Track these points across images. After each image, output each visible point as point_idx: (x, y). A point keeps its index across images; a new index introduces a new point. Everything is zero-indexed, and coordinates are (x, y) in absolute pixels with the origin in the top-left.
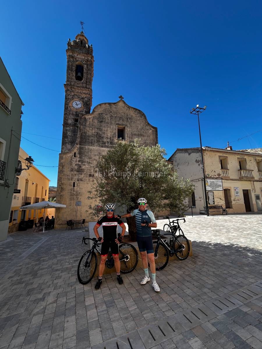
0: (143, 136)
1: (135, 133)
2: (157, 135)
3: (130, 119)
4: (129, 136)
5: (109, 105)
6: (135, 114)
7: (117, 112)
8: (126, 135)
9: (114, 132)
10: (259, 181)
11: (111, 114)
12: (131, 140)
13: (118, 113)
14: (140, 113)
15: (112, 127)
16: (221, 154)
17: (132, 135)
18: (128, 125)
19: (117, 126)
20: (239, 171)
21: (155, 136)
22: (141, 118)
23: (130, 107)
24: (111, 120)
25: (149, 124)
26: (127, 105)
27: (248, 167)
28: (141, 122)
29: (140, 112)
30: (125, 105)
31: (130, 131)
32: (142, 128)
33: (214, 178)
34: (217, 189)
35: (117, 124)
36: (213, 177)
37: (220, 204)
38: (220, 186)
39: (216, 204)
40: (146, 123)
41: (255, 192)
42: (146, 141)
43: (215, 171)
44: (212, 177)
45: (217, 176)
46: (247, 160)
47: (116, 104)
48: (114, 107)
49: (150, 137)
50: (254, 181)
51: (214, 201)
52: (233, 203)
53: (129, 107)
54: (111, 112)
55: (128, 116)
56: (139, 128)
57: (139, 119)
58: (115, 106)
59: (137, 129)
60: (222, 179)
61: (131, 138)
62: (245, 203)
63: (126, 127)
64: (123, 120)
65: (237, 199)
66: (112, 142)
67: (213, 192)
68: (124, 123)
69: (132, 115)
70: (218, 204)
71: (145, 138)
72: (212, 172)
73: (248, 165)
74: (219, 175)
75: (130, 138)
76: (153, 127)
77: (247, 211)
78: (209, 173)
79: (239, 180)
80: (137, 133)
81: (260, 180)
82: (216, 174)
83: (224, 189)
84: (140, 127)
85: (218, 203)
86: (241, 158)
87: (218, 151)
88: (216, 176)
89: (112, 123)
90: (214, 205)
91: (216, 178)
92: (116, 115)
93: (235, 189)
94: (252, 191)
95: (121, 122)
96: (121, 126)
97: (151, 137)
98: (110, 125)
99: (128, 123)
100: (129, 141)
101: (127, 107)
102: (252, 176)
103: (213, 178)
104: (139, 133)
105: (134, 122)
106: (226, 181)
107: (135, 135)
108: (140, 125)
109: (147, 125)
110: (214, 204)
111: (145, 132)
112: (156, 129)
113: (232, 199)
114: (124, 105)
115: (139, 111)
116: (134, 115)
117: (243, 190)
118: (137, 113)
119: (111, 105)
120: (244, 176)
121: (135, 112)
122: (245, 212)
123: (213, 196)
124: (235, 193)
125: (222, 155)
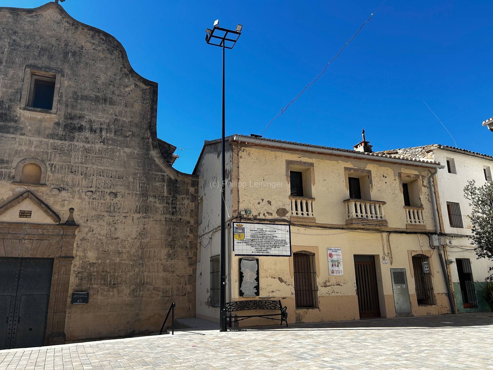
0: (112, 103)
1: (86, 93)
2: (154, 101)
3: (74, 54)
4: (67, 100)
5: (11, 13)
6: (94, 44)
7: (36, 33)
8: (56, 98)
9: (16, 87)
10: (407, 233)
11: (14, 37)
12: (69, 110)
13: (37, 38)
14: (109, 41)
15: (11, 72)
16: (294, 157)
17: (76, 99)
18: (67, 71)
19: (28, 70)
20: (346, 204)
21: (148, 106)
22: (109, 56)
23: (78, 23)
24: (10, 53)
25: (132, 71)
26: (69, 17)
27: (374, 194)
28: (108, 66)
29: (107, 38)
30: (63, 18)
31: (69, 86)
32: (111, 82)
33: (264, 220)
34: (273, 251)
35: (28, 66)
36: (263, 217)
37: (277, 295)
38: (283, 243)
39: (263, 294)
40: (125, 70)
41: (391, 263)
42: (119, 118)
43: (269, 202)
44: (258, 217)
45: (275, 216)
46: (373, 175)
47: (34, 14)
48: (29, 19)
49: (132, 106)
50: (390, 232)
51: (257, 287)
52: (322, 292)
53: (75, 24)
54: (15, 33)
55: (69, 47)
56: (100, 82)
57: (102, 56)
58: (32, 17)
59: (96, 82)
60: (290, 224)
61: (73, 106)
62: (358, 294)
63: (58, 77)
64: (51, 57)
65: (333, 281)
66: (6, 114)
67: (257, 260)
68: (53, 65)
69: (83, 44)
70: (271, 295)
71: (118, 109)
72: (259, 203)
73: (374, 187)
74: (282, 212)
75: (67, 106)
76: (146, 82)
77: (361, 317)
78: (250, 206)
79: (345, 227)
80: (93, 94)
81: (408, 231)
82: (273, 209)
83: (294, 250)
84: (103, 78)
85: (273, 292)
86: (354, 170)
87: (284, 149)
88: (271, 214)
89: (13, 63)
90: (257, 298)
91: (273, 222)
92: (28, 43)
93: (329, 252)
94: (384, 259)
95: (44, 61)
96: (42, 73)
97: (138, 107)
98: (5, 66)
99: (66, 65)
100: (62, 113)
101: (68, 23)
102: (379, 219)
103: (261, 221)
104: (99, 94)
105: (87, 63)
106: (302, 229)
107: (85, 98)
108: (105, 73)
109: (127, 75)
110: (257, 294)
111: (117, 92)
112: (153, 87)
113: (320, 280)
114: (60, 17)
115: (106, 35)
116: (88, 46)
117: (355, 256)
118: (99, 42)
119: (18, 15)
120: (355, 216)
121: (93, 37)
122: (357, 317)
123: (258, 271)
124: (330, 264)
125: (298, 160)
